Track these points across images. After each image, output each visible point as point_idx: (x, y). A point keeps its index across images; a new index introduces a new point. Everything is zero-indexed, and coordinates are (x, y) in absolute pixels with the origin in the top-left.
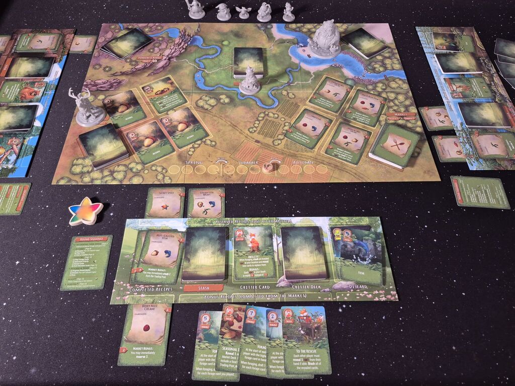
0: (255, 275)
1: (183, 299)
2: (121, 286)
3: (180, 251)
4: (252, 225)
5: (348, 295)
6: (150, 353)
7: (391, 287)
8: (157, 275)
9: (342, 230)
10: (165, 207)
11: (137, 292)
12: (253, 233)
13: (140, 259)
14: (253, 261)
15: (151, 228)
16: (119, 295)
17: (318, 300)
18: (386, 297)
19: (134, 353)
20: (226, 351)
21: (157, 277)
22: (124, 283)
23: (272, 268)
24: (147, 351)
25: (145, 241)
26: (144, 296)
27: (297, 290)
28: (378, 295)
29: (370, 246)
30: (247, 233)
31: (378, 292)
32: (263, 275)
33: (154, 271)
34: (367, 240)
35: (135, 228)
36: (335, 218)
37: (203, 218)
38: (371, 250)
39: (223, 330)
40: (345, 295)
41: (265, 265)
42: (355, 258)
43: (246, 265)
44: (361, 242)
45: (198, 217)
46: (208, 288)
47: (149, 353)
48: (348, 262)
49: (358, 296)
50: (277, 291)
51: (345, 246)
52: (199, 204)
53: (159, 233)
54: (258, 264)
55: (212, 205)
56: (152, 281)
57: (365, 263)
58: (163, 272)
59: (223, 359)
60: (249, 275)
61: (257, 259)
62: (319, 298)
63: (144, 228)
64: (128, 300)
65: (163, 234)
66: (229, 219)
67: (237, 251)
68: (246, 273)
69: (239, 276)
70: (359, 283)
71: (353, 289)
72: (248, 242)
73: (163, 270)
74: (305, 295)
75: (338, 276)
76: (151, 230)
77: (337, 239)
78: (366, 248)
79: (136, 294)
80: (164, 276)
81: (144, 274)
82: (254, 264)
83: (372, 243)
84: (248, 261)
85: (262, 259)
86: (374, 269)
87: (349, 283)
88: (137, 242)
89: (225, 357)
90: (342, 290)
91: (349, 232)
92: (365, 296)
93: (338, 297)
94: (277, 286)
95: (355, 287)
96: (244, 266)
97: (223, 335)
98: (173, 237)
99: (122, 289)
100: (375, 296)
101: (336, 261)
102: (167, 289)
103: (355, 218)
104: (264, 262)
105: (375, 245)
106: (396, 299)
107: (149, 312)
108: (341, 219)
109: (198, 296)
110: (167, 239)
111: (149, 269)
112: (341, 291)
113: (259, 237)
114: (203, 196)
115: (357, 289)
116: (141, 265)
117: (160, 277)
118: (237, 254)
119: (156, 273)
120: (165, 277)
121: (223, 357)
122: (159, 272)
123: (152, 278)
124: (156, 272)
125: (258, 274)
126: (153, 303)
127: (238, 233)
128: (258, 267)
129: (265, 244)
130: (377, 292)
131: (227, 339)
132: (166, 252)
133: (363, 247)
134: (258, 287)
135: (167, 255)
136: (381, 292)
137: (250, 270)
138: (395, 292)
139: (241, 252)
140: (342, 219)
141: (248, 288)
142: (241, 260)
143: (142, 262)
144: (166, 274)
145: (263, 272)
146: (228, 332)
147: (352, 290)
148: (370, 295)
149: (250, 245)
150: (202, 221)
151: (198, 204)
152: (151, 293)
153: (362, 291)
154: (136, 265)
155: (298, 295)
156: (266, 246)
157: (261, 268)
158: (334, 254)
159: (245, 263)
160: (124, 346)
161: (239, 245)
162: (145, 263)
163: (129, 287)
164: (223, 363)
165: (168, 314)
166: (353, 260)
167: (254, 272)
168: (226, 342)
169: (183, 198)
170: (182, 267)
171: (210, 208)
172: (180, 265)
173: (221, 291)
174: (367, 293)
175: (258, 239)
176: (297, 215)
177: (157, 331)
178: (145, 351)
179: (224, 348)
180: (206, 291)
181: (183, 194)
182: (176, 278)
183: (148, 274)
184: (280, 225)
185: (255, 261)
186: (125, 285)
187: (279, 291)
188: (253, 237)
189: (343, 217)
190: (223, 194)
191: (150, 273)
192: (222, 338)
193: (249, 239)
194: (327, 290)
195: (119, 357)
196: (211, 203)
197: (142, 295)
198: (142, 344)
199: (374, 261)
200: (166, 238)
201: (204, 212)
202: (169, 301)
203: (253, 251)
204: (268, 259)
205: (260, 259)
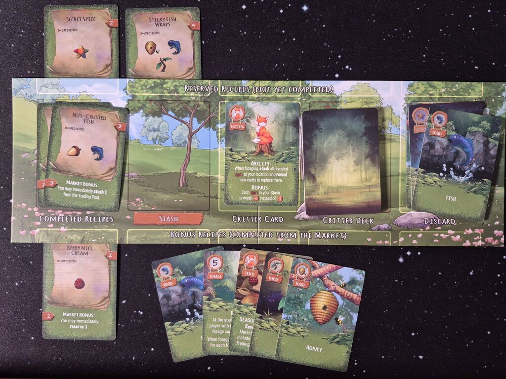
0: (261, 198)
1: (133, 237)
2: (24, 211)
3: (120, 148)
4: (256, 96)
5: (420, 236)
6: (91, 322)
7: (497, 223)
8: (83, 193)
9: (431, 112)
10: (81, 52)
11: (52, 222)
12: (263, 116)
13: (48, 162)
14: (259, 172)
15: (60, 99)
16: (23, 228)
17: (366, 244)
18: (483, 241)
19: (65, 321)
20: (246, 323)
21: (83, 197)
22: (27, 207)
23: (292, 187)
24: (86, 318)
25: (52, 126)
26: (66, 230)
27: (330, 226)
28: (471, 237)
29: (478, 147)
30: (252, 115)
31: (472, 232)
32: (275, 198)
33: (76, 187)
34: (474, 133)
35: (30, 98)
36: (420, 83)
37: (159, 78)
38: (476, 154)
39: (241, 291)
40: (415, 236)
41: (280, 180)
42: (445, 169)
43: (246, 177)
44: (462, 139)
45: (149, 78)
46: (176, 219)
47: (88, 321)
48: (432, 178)
49: (436, 238)
50: (296, 226)
51: (431, 145)
52: (149, 46)
53: (77, 110)
54: (268, 177)
55: (174, 50)
56: (76, 204)
57: (462, 179)
58: (94, 189)
59: (242, 335)
60: (251, 198)
61: (267, 169)
62: (369, 240)
63: (48, 100)
64: (38, 236)
65: (85, 112)
66: (209, 82)
67: (231, 150)
68: (245, 193)
69: (232, 198)
70: (442, 216)
71: (431, 226)
72: (253, 134)
73: (92, 185)
74: (344, 235)
75: (409, 203)
76: (60, 103)
77: (417, 130)
78: (469, 150)
79: (52, 225)
80: (96, 195)
81: (60, 191)
82: (261, 178)
83: (482, 141)
84: (250, 172)
85: (276, 169)
86: (475, 192)
87: (424, 214)
88: (38, 127)
89: (244, 332)
90: (411, 227)
91: (444, 117)
92: (449, 238)
93: (401, 239)
94: (296, 217)
95: (434, 222)
96: (242, 180)
97: (241, 299)
98: (105, 119)
99: (26, 216)
100: (465, 238)
101: (408, 174)
102: (104, 218)
103: (458, 85)
104: (279, 175)
105: (486, 144)
106: (501, 243)
107: (80, 259)
108: (431, 86)
109: (160, 232)
110: (92, 122)
111: (68, 182)
112: (408, 229)
113: (275, 125)
114: (155, 28)
115: (438, 226)
116: (52, 173)
117: (89, 197)
118: (231, 156)
119: (81, 190)
120: (97, 198)
121: (241, 332)
122: (86, 188)
123: (75, 199)
124: (82, 187)
125: (267, 196)
126: (82, 242)
127: (234, 114)
128: (267, 184)
129: (284, 141)
130: (470, 231)
131: (247, 306)
132: (95, 149)
133: (463, 147)
134: (263, 219)
135: (97, 156)
136: (477, 231)
137: (253, 188)
138: (501, 232)
139: (239, 152)
140: (434, 87)
141: (246, 221)
142: (236, 168)
143: (53, 168)
144: (99, 192)
145: (275, 193)
146: (249, 295)
147: (428, 228)
148: (458, 237)
149: (256, 140)
150: (156, 85)
151: (146, 46)
152: (75, 225)
153: (445, 229)
154: (43, 174)
155: (332, 235)
156: (285, 144)
157: (273, 186)
158: (408, 160)
159: (245, 174)
160: (48, 310)
161: (236, 138)
162: (58, 169)
163: (37, 214)
164: (242, 341)
165: (112, 262)
166: (441, 174)
167: (260, 193)
168: (245, 310)
169: (115, 32)
170: (126, 178)
171: (171, 56)
172: (123, 175)
173: (199, 225)
174: (453, 232)
175: (271, 128)
176: (346, 77)
177: (97, 290)
178: (82, 318)
179: (242, 319)
180: (173, 225)
181: (114, 22)
182: (118, 200)
183: (68, 192)
184: (310, 97)
185: (262, 172)
186: (29, 209)
187: (299, 227)
188: (262, 124)
189: (435, 83)
190: (196, 25)
191: (70, 189)
192: (240, 303)
193: (255, 126)
194: (385, 226)
195: (44, 327)
196: (172, 44)
197: (63, 229)
198: (75, 308)
199: (478, 176)
200: (90, 120)
201: (160, 64)
202: (109, 240)
203: (261, 152)
204: (287, 169)
205: (272, 169)
